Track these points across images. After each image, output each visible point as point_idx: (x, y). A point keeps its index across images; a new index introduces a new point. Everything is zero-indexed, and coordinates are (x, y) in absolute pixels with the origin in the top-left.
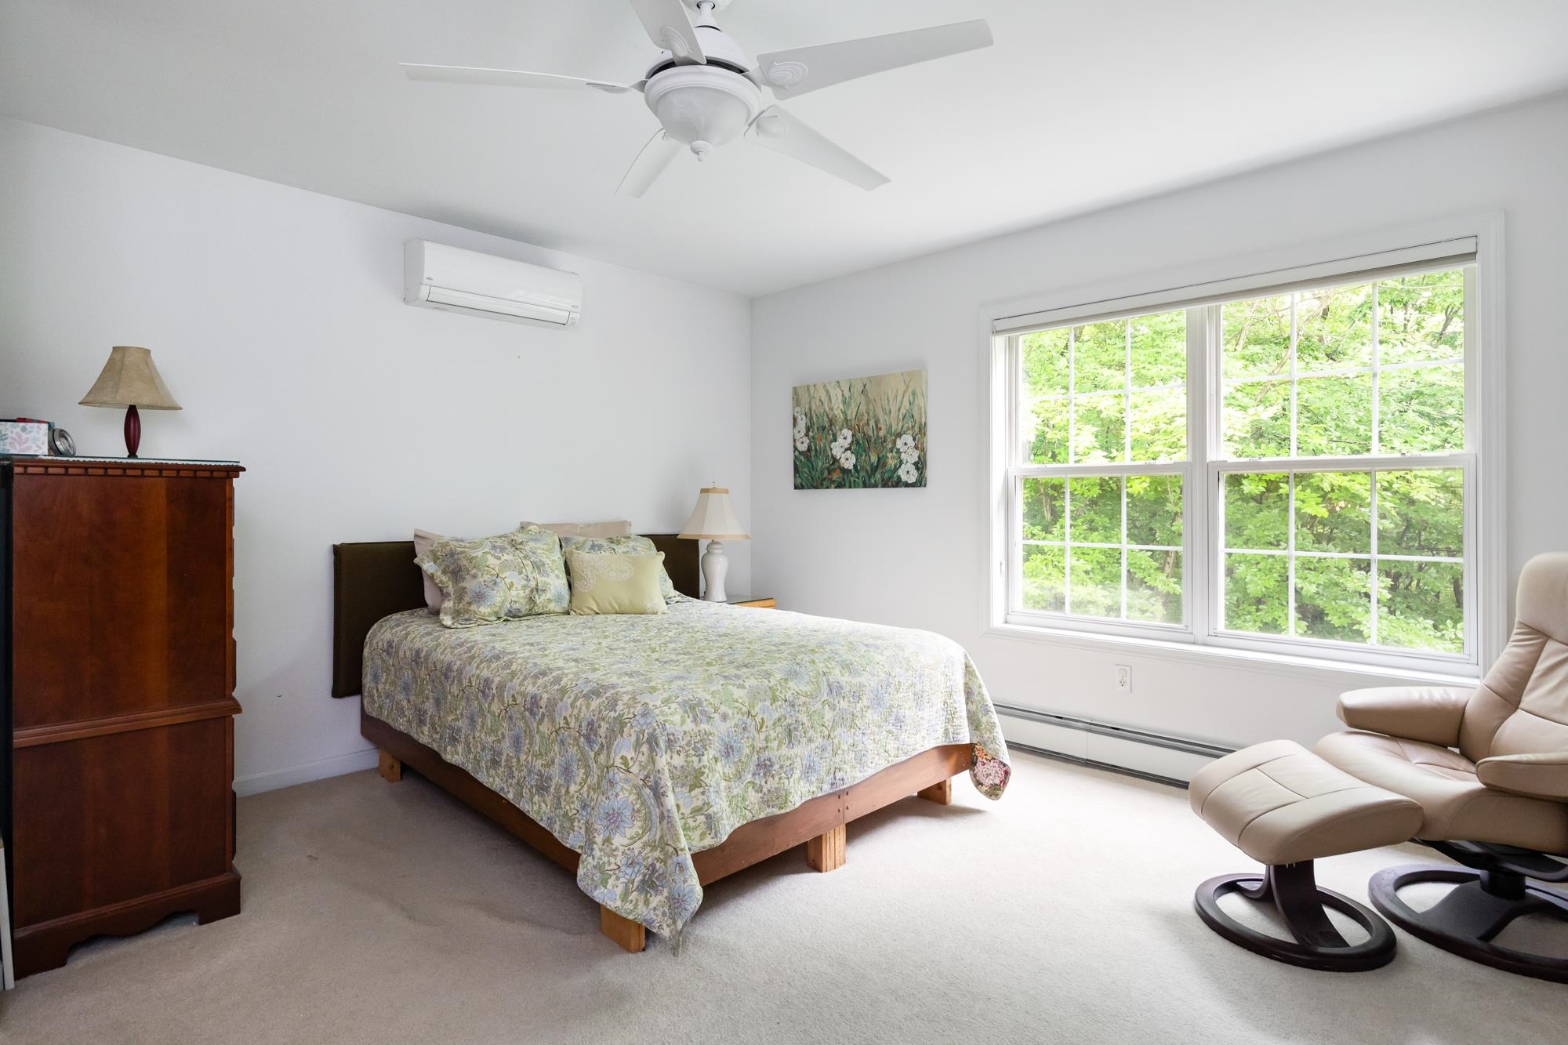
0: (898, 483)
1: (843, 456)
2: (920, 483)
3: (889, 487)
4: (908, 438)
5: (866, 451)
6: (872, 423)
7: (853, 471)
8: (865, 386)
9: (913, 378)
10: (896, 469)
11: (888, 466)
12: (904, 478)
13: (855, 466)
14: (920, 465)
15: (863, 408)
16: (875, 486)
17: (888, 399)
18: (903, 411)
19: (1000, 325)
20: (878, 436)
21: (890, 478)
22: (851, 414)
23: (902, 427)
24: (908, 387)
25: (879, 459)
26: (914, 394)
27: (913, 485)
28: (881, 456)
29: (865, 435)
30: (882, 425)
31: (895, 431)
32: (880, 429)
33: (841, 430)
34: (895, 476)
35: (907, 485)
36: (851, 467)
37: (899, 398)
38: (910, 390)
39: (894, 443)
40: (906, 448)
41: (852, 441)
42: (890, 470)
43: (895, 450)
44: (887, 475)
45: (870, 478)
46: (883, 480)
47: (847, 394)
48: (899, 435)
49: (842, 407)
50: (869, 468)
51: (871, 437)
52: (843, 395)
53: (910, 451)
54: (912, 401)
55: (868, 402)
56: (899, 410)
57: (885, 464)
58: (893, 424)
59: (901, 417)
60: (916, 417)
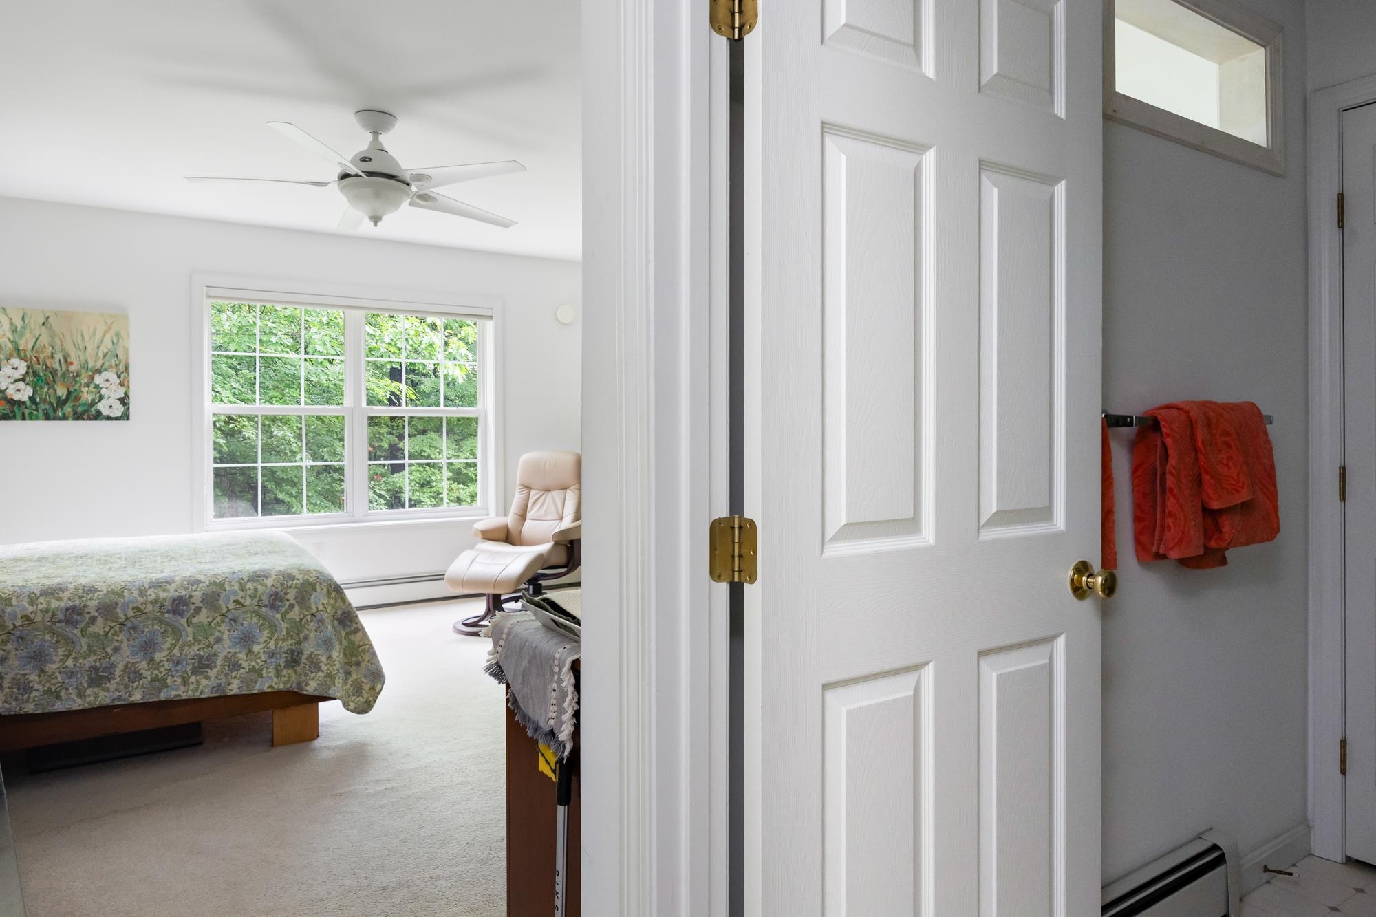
0: (98, 416)
1: (12, 386)
2: (125, 416)
3: (84, 419)
4: (112, 376)
5: (51, 384)
6: (59, 356)
7: (28, 403)
8: (47, 319)
9: (116, 320)
10: (93, 403)
11: (83, 400)
12: (105, 412)
13: (30, 398)
14: (124, 401)
15: (44, 340)
16: (64, 418)
17: (82, 336)
18: (103, 349)
19: (213, 292)
20: (68, 370)
21: (85, 412)
22: (26, 343)
23: (103, 364)
24: (110, 328)
25: (69, 393)
26: (118, 335)
27: (116, 419)
28: (72, 389)
29: (47, 367)
30: (72, 358)
31: (93, 367)
32: (71, 363)
33: (7, 359)
34: (93, 409)
35: (109, 418)
36: (25, 399)
37: (98, 337)
38: (112, 332)
39: (92, 379)
40: (107, 384)
41: (27, 373)
42: (84, 404)
43: (92, 385)
44: (80, 409)
45: (55, 411)
46: (75, 413)
47: (19, 323)
48: (99, 371)
49: (9, 335)
50: (54, 401)
51: (57, 370)
52: (11, 324)
53: (114, 387)
54: (115, 341)
55: (52, 335)
56: (98, 347)
57: (78, 398)
58: (89, 360)
59: (100, 354)
60: (120, 356)
